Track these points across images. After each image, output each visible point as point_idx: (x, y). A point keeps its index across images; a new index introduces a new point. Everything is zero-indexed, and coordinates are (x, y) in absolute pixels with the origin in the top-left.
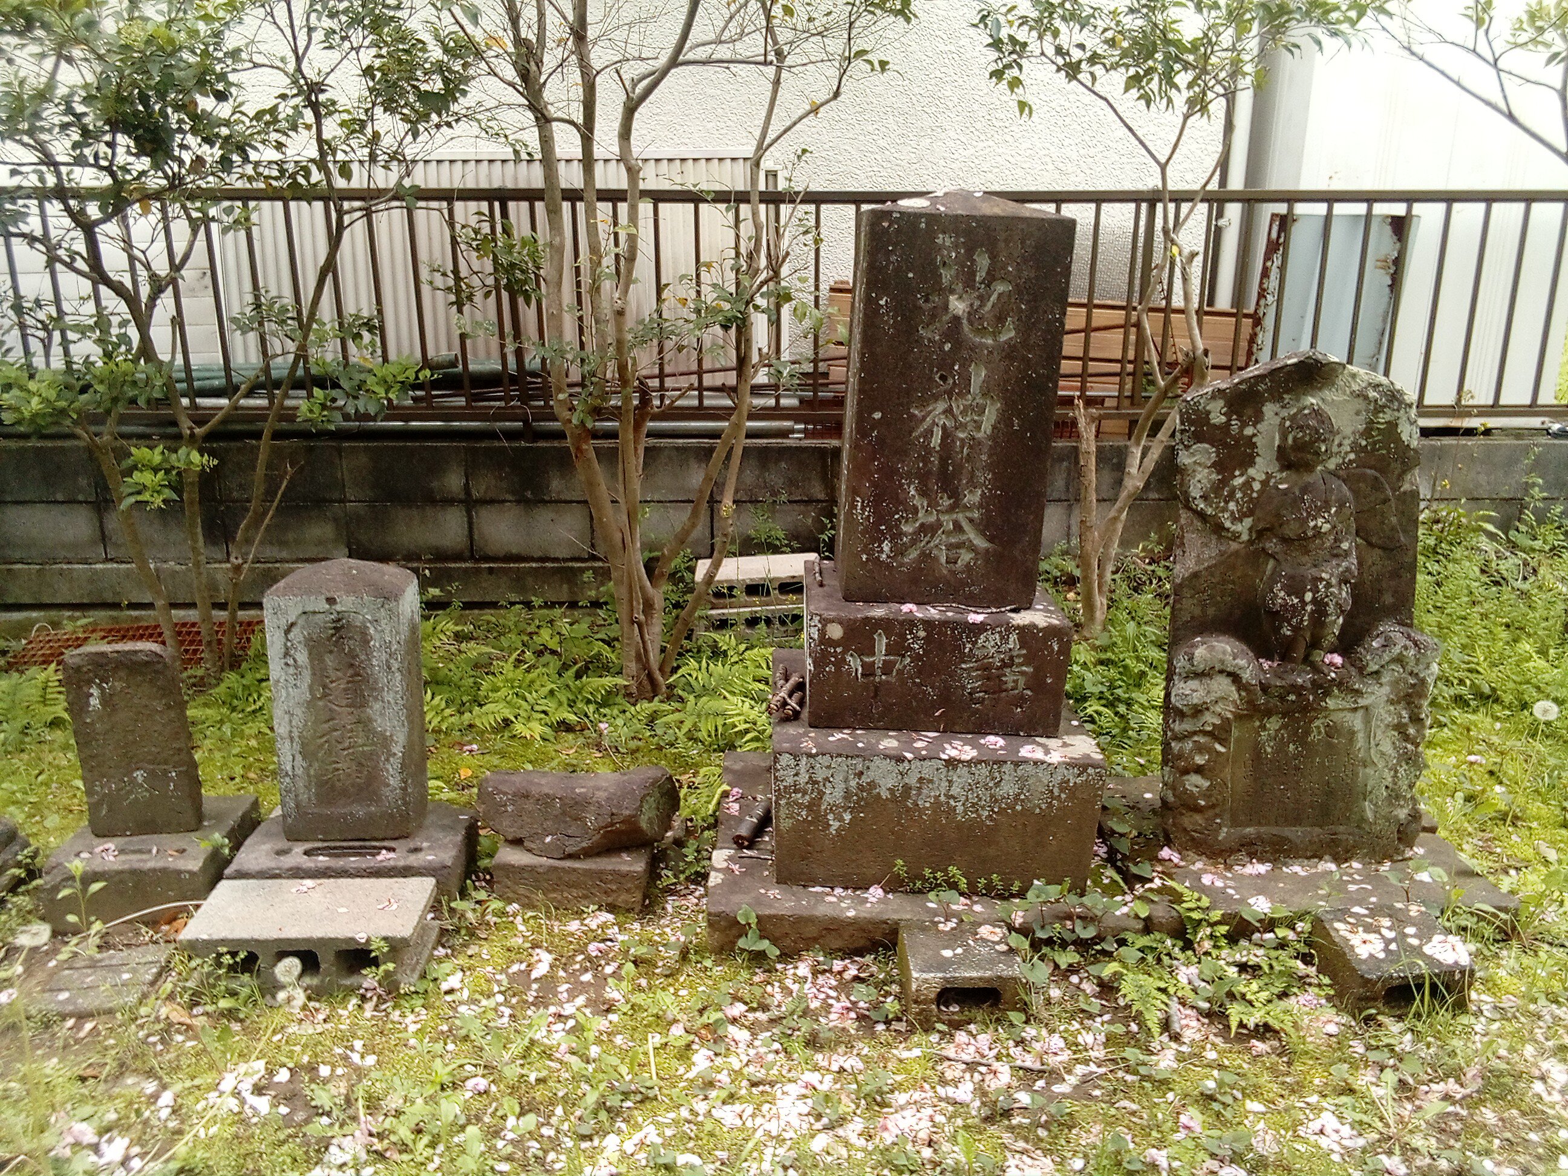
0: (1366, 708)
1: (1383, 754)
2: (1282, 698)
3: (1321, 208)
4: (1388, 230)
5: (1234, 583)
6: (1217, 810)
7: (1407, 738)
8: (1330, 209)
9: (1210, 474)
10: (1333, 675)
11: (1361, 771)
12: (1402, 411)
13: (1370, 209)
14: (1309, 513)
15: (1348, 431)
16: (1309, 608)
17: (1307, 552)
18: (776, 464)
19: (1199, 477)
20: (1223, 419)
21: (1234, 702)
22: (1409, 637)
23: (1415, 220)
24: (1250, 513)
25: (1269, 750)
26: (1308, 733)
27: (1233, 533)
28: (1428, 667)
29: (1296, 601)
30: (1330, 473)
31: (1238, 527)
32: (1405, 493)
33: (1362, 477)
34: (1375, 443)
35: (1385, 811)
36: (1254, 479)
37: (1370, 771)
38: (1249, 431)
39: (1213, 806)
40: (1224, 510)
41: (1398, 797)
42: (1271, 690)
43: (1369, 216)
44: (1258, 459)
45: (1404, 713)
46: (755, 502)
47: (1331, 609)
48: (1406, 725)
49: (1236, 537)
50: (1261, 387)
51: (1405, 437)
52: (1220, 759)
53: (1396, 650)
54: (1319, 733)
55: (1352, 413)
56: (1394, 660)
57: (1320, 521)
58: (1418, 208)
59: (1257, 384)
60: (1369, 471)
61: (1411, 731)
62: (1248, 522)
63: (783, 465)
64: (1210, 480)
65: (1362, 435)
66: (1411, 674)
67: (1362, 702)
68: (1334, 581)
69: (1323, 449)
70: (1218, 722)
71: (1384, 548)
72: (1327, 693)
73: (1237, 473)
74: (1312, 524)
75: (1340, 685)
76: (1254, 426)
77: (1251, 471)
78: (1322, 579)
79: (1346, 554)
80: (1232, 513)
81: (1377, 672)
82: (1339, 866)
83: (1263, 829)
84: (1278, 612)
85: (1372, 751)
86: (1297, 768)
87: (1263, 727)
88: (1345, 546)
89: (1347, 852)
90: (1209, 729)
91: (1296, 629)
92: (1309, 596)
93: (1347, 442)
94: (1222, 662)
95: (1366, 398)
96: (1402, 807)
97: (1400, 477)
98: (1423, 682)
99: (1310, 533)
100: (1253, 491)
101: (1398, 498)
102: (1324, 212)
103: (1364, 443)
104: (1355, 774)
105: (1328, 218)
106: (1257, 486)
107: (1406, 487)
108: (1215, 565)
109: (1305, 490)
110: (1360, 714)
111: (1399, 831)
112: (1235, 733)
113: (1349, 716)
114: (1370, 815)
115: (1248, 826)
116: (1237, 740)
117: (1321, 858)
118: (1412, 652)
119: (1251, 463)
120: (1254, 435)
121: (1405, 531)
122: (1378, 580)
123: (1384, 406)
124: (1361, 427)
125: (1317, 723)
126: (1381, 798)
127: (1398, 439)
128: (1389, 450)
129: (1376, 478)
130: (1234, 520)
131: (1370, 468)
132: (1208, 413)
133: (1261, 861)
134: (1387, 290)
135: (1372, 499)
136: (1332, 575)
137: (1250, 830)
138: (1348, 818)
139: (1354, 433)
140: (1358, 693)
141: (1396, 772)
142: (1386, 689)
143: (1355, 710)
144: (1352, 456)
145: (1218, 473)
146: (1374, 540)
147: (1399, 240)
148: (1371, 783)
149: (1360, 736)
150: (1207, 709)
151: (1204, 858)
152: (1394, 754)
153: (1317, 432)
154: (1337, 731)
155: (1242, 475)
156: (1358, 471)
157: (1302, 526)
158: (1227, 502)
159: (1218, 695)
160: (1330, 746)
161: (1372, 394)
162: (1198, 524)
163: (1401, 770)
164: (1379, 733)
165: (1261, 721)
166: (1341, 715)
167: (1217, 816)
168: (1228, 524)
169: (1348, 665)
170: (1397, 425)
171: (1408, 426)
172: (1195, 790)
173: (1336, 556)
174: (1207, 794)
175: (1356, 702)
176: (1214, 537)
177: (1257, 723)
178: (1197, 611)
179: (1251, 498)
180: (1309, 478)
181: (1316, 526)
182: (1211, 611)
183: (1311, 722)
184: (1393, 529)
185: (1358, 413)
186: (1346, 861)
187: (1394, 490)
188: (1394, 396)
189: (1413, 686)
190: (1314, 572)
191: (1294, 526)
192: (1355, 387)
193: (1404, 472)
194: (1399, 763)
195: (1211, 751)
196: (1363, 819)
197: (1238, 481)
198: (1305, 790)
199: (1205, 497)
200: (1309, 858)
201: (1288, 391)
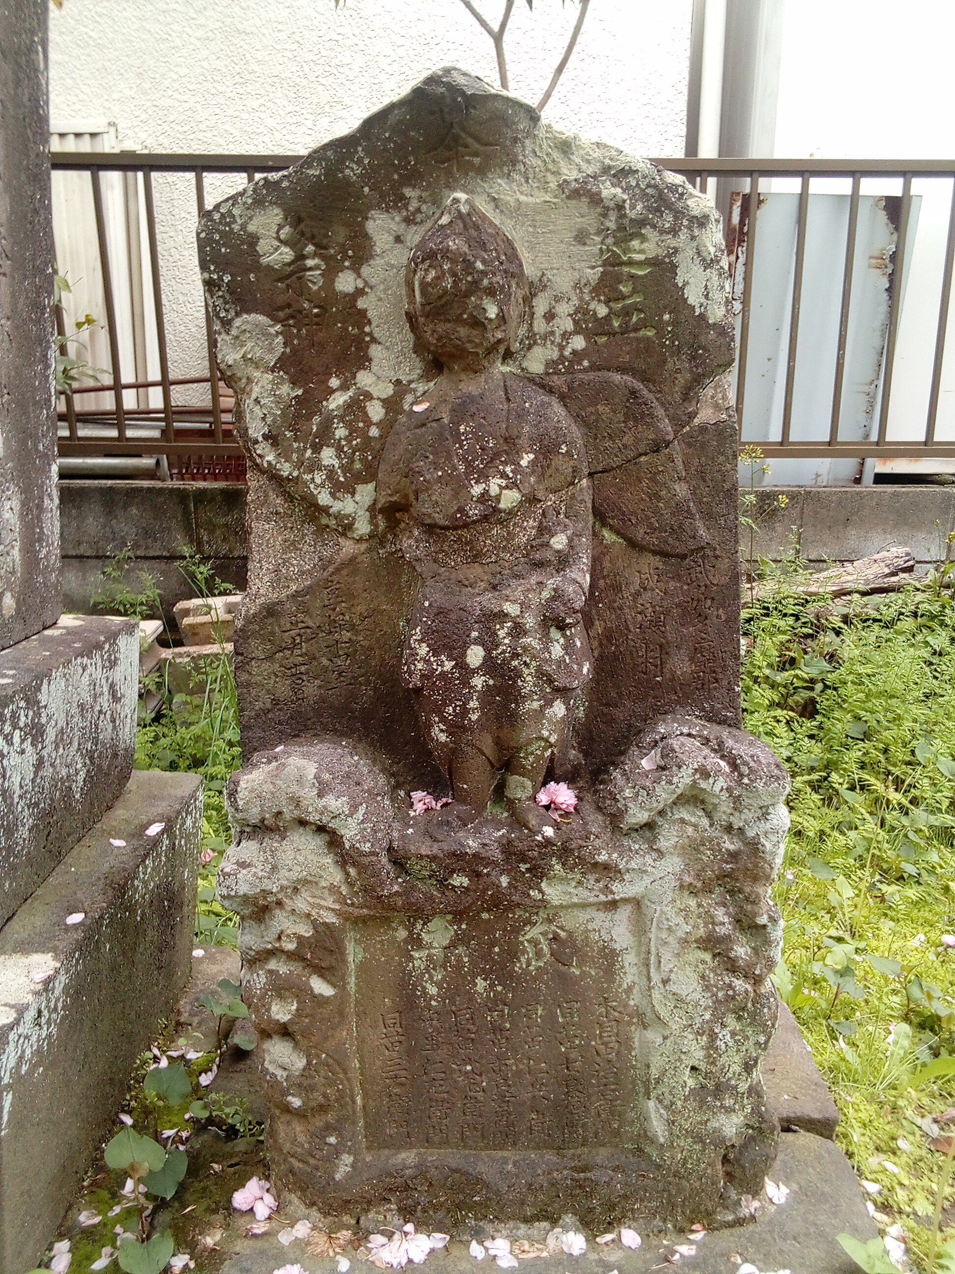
0: (637, 903)
1: (679, 1000)
2: (443, 884)
3: (793, 185)
4: (882, 216)
5: (353, 627)
6: (330, 1117)
7: (732, 966)
8: (805, 186)
9: (276, 384)
10: (549, 831)
11: (637, 1036)
12: (683, 235)
13: (856, 187)
14: (469, 464)
15: (563, 282)
16: (478, 682)
17: (477, 557)
18: (125, 508)
19: (256, 391)
20: (287, 254)
21: (333, 889)
22: (720, 750)
23: (914, 202)
24: (369, 474)
25: (433, 990)
26: (513, 953)
27: (338, 516)
28: (764, 815)
29: (449, 665)
30: (531, 380)
31: (346, 506)
32: (703, 429)
33: (602, 392)
34: (626, 313)
35: (691, 1119)
36: (369, 396)
37: (653, 1036)
38: (345, 283)
39: (322, 1109)
40: (315, 466)
41: (719, 1090)
42: (414, 865)
43: (855, 197)
44: (375, 351)
45: (720, 914)
46: (101, 557)
47: (528, 682)
48: (726, 939)
49: (346, 527)
50: (352, 171)
51: (693, 296)
52: (326, 1011)
53: (684, 778)
54: (539, 954)
55: (568, 236)
56: (682, 800)
57: (495, 485)
58: (918, 185)
59: (340, 162)
60: (617, 377)
61: (741, 951)
62: (366, 493)
63: (134, 511)
64: (278, 399)
65: (596, 291)
66: (729, 829)
67: (620, 890)
68: (530, 621)
69: (492, 312)
70: (306, 931)
71: (664, 554)
72: (539, 873)
73: (334, 382)
74: (477, 490)
75: (565, 853)
76: (356, 269)
77: (364, 379)
78: (503, 616)
79: (563, 561)
80: (331, 473)
81: (650, 826)
82: (591, 1239)
83: (433, 1156)
84: (418, 691)
85: (656, 995)
86: (497, 1029)
87: (416, 942)
88: (559, 542)
89: (612, 1207)
90: (291, 946)
91: (456, 728)
92: (475, 656)
93: (564, 309)
94: (297, 802)
95: (596, 199)
96: (730, 1110)
97: (689, 393)
98: (754, 847)
99: (474, 511)
100: (369, 423)
101: (690, 441)
102: (798, 190)
103: (602, 311)
104: (626, 1043)
105: (803, 198)
106: (376, 412)
107: (706, 415)
108: (309, 590)
109: (461, 412)
110: (624, 914)
111: (725, 1160)
112: (354, 953)
113: (600, 918)
114: (658, 1128)
115: (400, 1148)
116: (362, 967)
117: (554, 1221)
118: (721, 783)
119: (363, 361)
120: (360, 292)
121: (709, 516)
122: (656, 623)
123: (642, 223)
124: (593, 275)
125: (533, 932)
126: (680, 1093)
127: (679, 304)
128: (659, 327)
129: (633, 393)
130: (339, 488)
131: (622, 370)
132: (253, 240)
133: (424, 1226)
134: (885, 296)
135: (628, 439)
136: (525, 606)
137: (408, 1157)
138: (617, 1133)
139: (577, 286)
140: (608, 870)
141: (713, 1037)
142: (673, 864)
143: (613, 905)
144: (578, 343)
145: (294, 383)
146: (640, 533)
147: (897, 229)
148: (657, 1063)
149: (630, 960)
150: (279, 904)
151: (314, 1213)
152: (706, 1001)
153: (468, 266)
154: (576, 950)
155: (344, 387)
156: (592, 375)
157: (456, 494)
158: (317, 449)
159: (294, 876)
160: (564, 980)
161: (609, 191)
162: (278, 502)
163: (724, 1037)
164: (666, 955)
165: (410, 928)
166: (582, 916)
167: (328, 1129)
168: (324, 498)
169: (588, 808)
170: (674, 267)
171: (698, 269)
172: (280, 1074)
173: (539, 565)
174: (303, 1085)
175: (607, 889)
176: (309, 529)
177: (402, 934)
178: (283, 689)
179: (368, 440)
180: (471, 386)
181: (484, 497)
182: (312, 689)
183: (517, 930)
184: (679, 508)
185: (581, 238)
186: (610, 1226)
187: (678, 423)
188: (661, 197)
189: (734, 856)
190: (489, 601)
191: (440, 495)
192: (570, 174)
193: (698, 380)
194: (718, 1018)
195: (302, 993)
196: (646, 1136)
197: (337, 401)
198: (519, 1074)
199: (272, 438)
200: (527, 1220)
201: (411, 178)
